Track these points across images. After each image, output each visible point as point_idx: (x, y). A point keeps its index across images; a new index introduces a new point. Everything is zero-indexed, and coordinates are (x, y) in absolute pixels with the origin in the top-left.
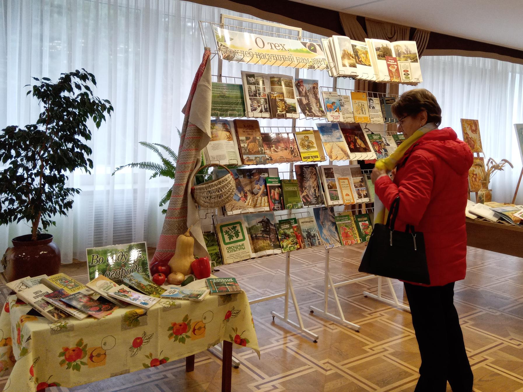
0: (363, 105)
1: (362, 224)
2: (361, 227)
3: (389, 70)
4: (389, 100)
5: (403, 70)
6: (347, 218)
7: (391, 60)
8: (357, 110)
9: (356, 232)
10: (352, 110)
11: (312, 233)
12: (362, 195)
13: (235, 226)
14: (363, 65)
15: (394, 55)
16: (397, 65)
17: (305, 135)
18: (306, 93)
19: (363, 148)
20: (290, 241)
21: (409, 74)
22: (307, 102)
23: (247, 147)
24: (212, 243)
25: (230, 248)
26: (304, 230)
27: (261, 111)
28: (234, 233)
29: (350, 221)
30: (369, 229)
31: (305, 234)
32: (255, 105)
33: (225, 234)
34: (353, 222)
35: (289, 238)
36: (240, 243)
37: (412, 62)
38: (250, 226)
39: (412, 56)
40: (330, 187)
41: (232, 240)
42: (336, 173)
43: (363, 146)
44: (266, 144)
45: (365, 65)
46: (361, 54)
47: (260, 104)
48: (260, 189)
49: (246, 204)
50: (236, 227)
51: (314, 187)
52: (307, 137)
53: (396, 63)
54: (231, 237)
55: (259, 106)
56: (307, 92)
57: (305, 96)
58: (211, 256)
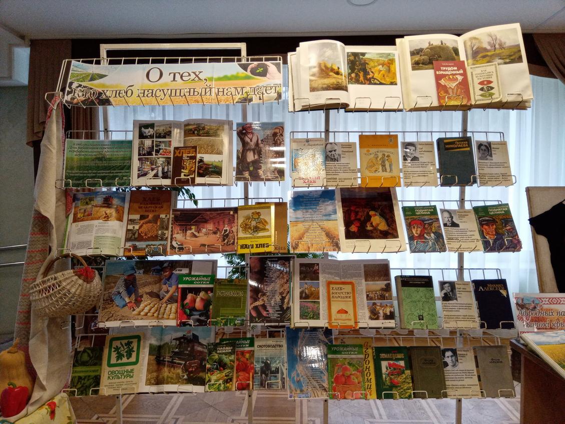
0: (388, 156)
1: (390, 364)
2: (384, 370)
3: (439, 86)
4: (453, 143)
5: (477, 81)
6: (357, 349)
7: (450, 66)
8: (371, 166)
9: (373, 377)
10: (359, 167)
11: (274, 366)
12: (381, 314)
13: (131, 340)
14: (375, 84)
15: (462, 57)
16: (465, 74)
17: (253, 211)
18: (257, 144)
19: (381, 232)
20: (224, 374)
21: (492, 88)
22: (256, 157)
23: (138, 230)
24: (95, 361)
25: (112, 372)
26: (259, 358)
27: (156, 176)
28: (126, 352)
29: (362, 356)
30: (404, 376)
31: (258, 366)
32: (147, 167)
33: (114, 351)
34: (371, 359)
35: (224, 369)
36: (129, 368)
37: (506, 63)
39: (506, 53)
40: (304, 296)
41: (120, 361)
42: (324, 272)
43: (383, 226)
44: (180, 225)
45: (381, 84)
46: (375, 67)
47: (154, 166)
48: (167, 292)
49: (135, 313)
50: (132, 342)
51: (281, 294)
52: (258, 214)
53: (461, 72)
54: (120, 356)
55: (152, 170)
56: (260, 142)
57: (254, 150)
58: (88, 380)
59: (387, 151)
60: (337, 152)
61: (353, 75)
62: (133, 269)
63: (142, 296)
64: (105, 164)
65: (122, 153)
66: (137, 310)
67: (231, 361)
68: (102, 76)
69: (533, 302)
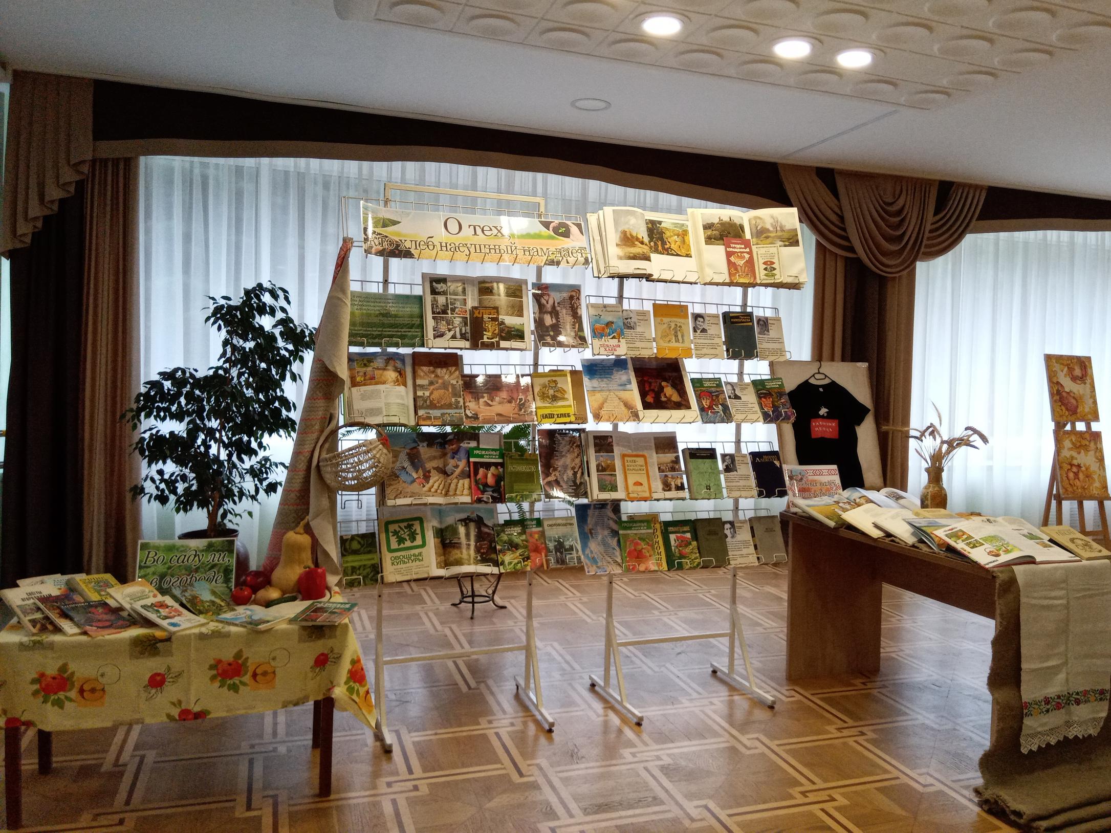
0: (680, 327)
1: (677, 537)
2: (673, 543)
3: (729, 263)
4: (737, 317)
5: (762, 261)
6: (646, 524)
7: (738, 244)
8: (664, 336)
9: (662, 550)
10: (654, 336)
11: (567, 544)
12: (673, 486)
13: (411, 523)
14: (673, 255)
15: (748, 235)
16: (750, 253)
17: (549, 379)
18: (554, 307)
19: (675, 403)
20: (518, 554)
21: (774, 269)
22: (554, 321)
23: (429, 397)
24: (369, 549)
25: (395, 558)
26: (551, 537)
27: (454, 337)
28: (408, 535)
29: (651, 531)
30: (691, 547)
31: (551, 545)
32: (443, 327)
33: (393, 536)
34: (659, 533)
35: (517, 549)
36: (416, 551)
37: (785, 246)
38: (443, 526)
39: (786, 235)
40: (601, 469)
41: (402, 546)
42: (618, 444)
43: (676, 398)
44: (470, 392)
45: (678, 255)
46: (671, 236)
47: (451, 327)
48: (457, 466)
49: (425, 489)
50: (412, 525)
51: (573, 468)
52: (555, 381)
53: (748, 250)
54: (401, 540)
55: (450, 330)
56: (556, 305)
57: (551, 313)
58: (364, 570)
59: (679, 321)
60: (633, 320)
61: (652, 244)
62: (415, 441)
63: (429, 472)
64: (391, 321)
65: (408, 309)
66: (428, 486)
67: (522, 541)
68: (394, 223)
69: (800, 474)
